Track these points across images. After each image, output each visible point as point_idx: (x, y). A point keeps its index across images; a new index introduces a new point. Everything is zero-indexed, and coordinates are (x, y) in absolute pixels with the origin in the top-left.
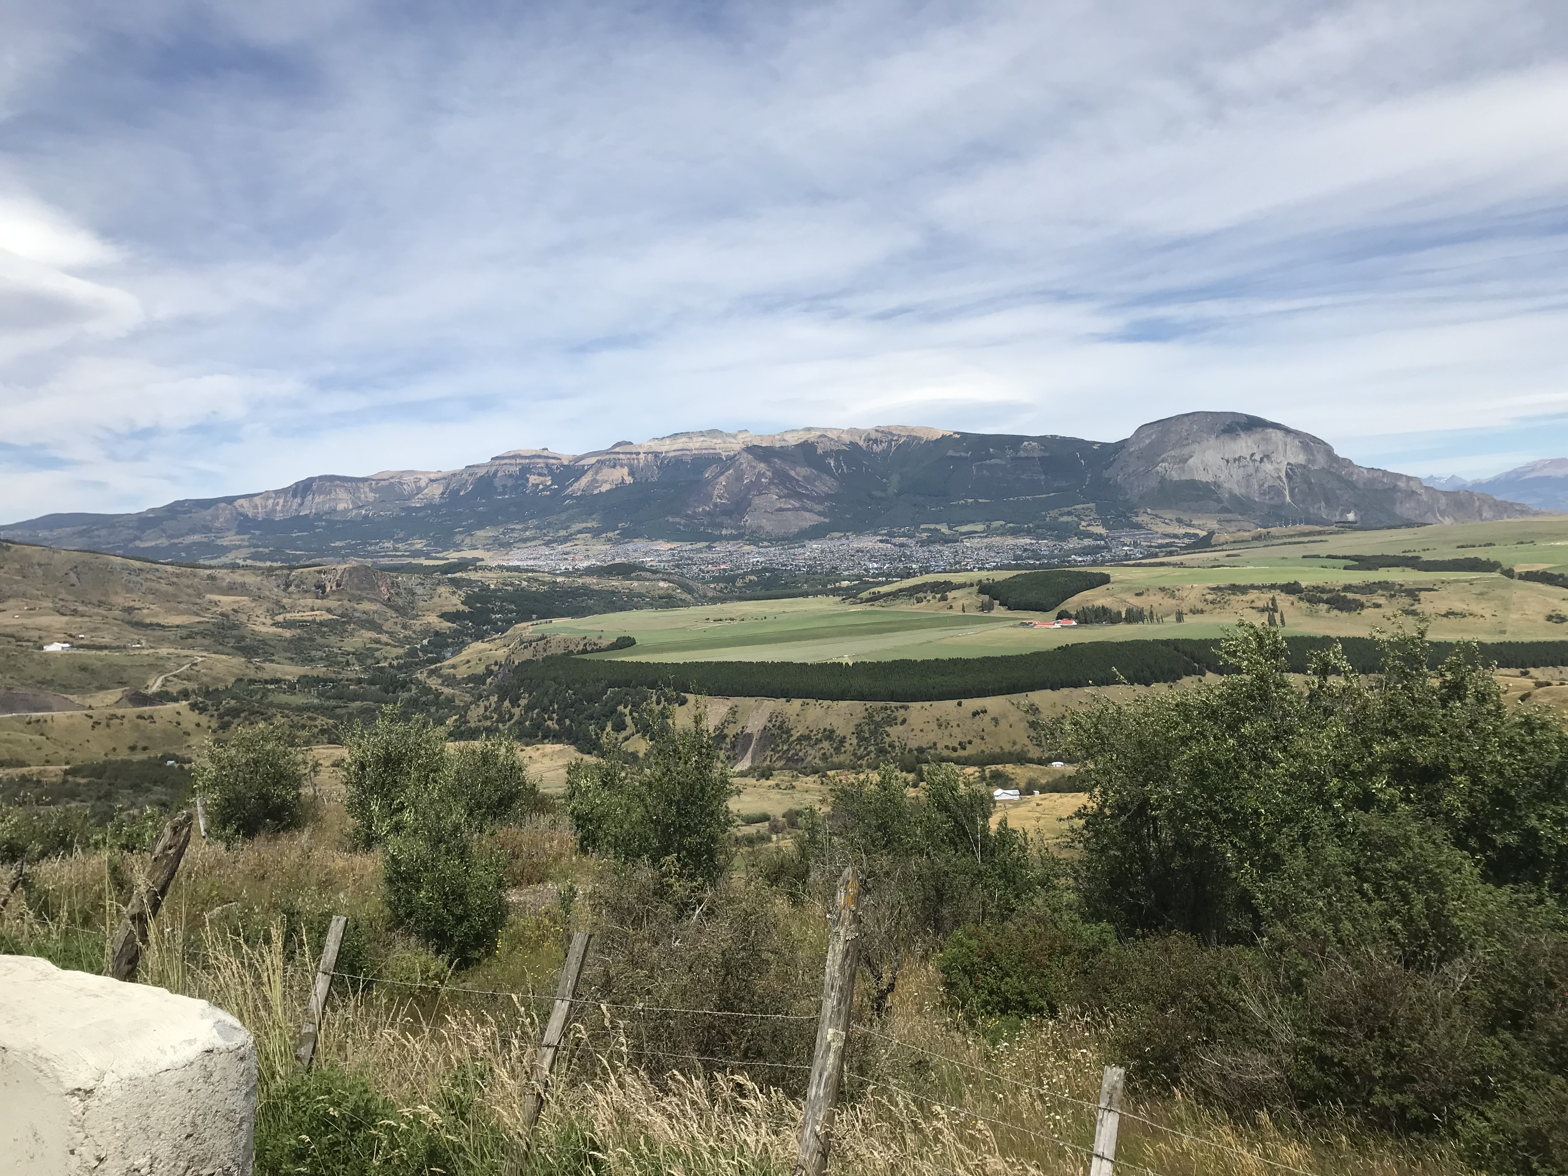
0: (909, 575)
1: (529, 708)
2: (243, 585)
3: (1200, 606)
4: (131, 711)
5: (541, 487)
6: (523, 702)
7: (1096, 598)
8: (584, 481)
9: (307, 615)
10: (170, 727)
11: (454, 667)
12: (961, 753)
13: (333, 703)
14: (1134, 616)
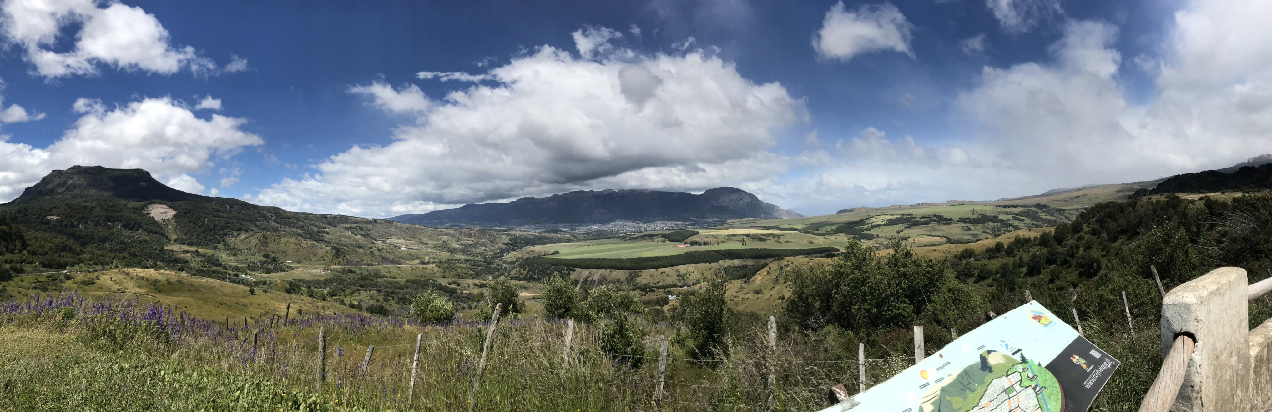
0: (641, 232)
1: (529, 271)
2: (449, 233)
3: (724, 240)
4: (421, 266)
6: (527, 270)
7: (695, 238)
9: (466, 242)
10: (431, 271)
11: (507, 258)
12: (657, 285)
13: (473, 267)
14: (705, 244)
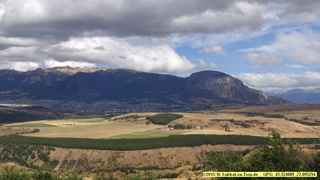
0: (126, 113)
3: (207, 125)
5: (11, 81)
7: (179, 121)
8: (26, 80)
14: (189, 127)
